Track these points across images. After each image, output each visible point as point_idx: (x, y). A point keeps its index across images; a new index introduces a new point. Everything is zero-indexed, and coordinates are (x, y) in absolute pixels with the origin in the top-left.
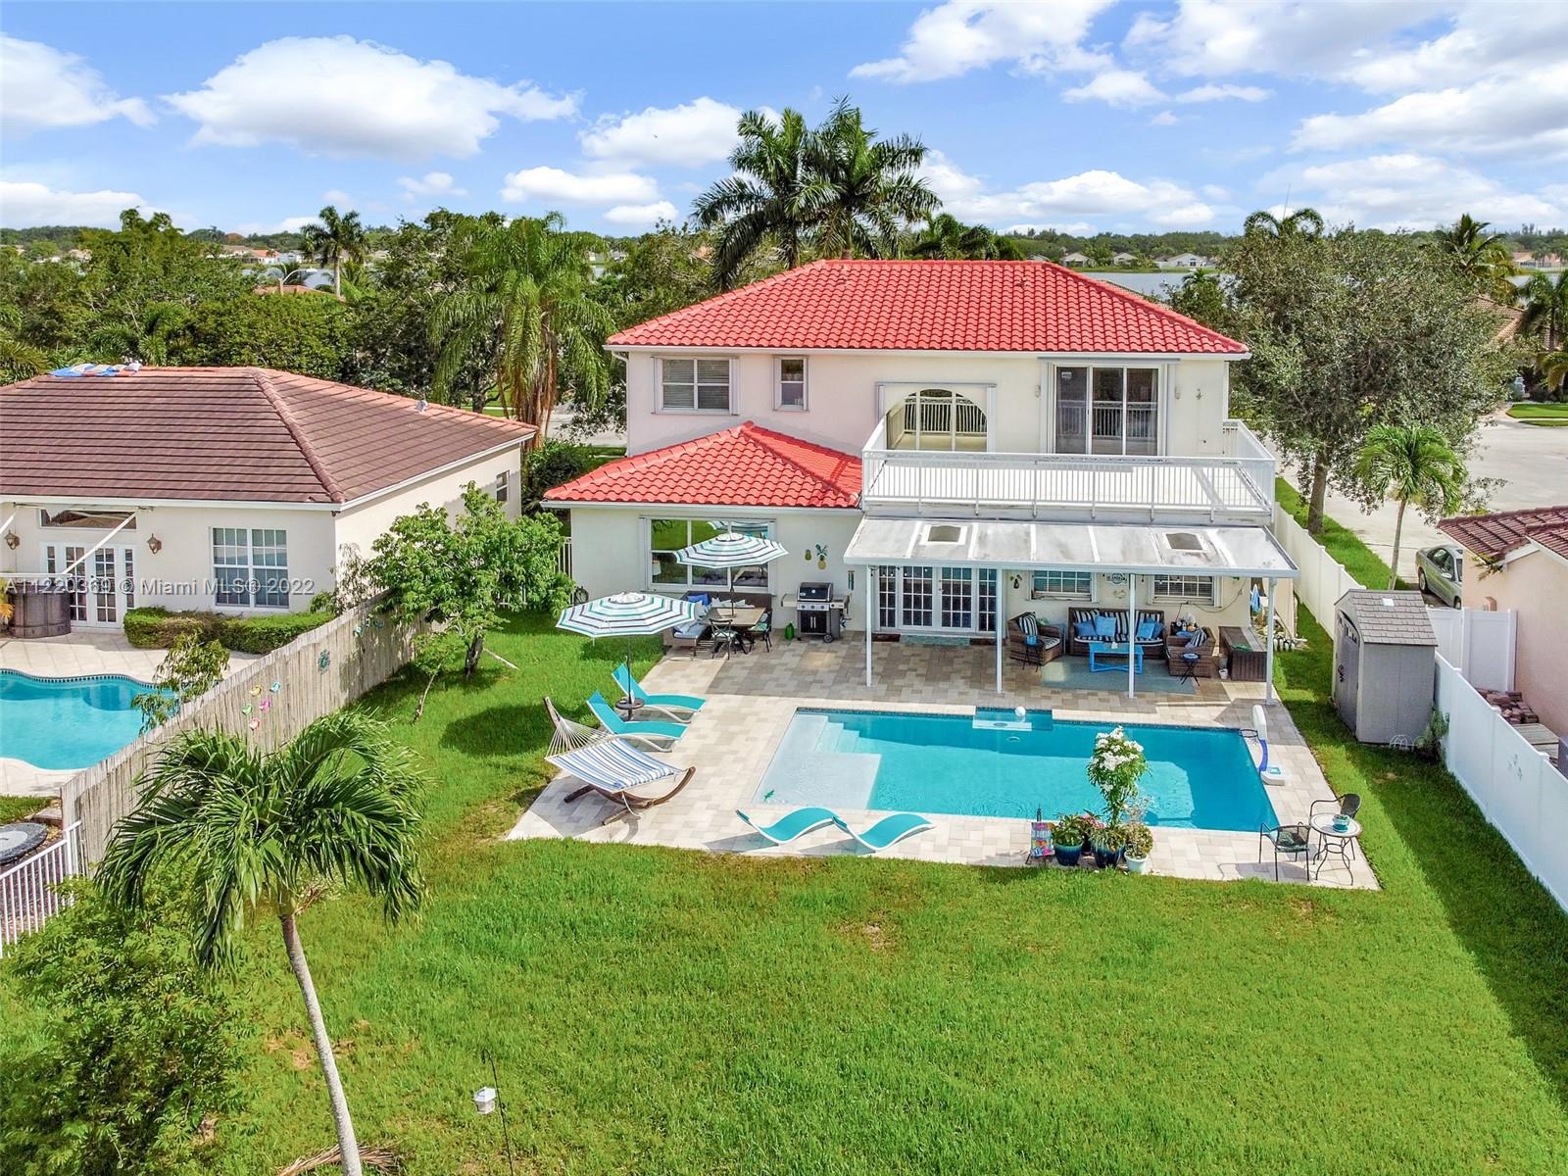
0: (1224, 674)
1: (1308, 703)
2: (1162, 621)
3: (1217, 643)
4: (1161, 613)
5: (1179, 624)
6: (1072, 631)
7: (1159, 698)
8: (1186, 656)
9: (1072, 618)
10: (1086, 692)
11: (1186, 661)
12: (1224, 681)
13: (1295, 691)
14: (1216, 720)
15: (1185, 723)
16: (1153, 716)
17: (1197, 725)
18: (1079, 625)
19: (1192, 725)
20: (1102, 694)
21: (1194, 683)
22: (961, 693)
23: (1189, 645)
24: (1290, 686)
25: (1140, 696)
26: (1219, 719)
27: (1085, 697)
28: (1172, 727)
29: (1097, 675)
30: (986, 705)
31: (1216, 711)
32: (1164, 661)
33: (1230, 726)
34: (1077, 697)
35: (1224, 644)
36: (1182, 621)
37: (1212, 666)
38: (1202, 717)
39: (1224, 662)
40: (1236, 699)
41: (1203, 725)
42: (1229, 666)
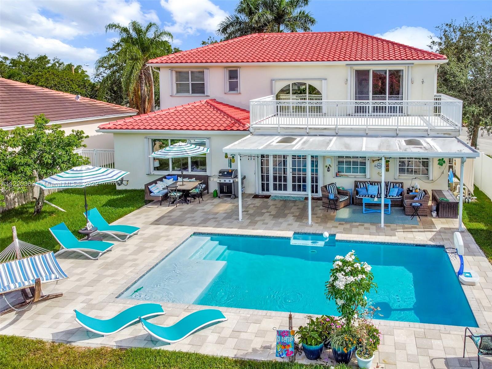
0: (434, 214)
1: (482, 230)
2: (402, 187)
3: (431, 198)
4: (402, 183)
5: (411, 189)
6: (355, 192)
7: (398, 227)
8: (414, 204)
9: (356, 186)
10: (358, 224)
11: (414, 207)
12: (434, 218)
13: (474, 224)
14: (430, 240)
15: (412, 242)
16: (393, 238)
17: (418, 243)
18: (359, 190)
19: (416, 243)
20: (366, 225)
21: (418, 219)
22: (289, 225)
23: (416, 199)
24: (471, 221)
25: (387, 226)
26: (432, 239)
27: (357, 227)
28: (405, 245)
29: (365, 215)
30: (300, 231)
31: (430, 235)
32: (403, 208)
33: (438, 244)
34: (352, 227)
35: (434, 199)
36: (413, 187)
37: (428, 210)
38: (421, 238)
39: (434, 208)
40: (441, 228)
41: (422, 243)
42: (437, 210)
